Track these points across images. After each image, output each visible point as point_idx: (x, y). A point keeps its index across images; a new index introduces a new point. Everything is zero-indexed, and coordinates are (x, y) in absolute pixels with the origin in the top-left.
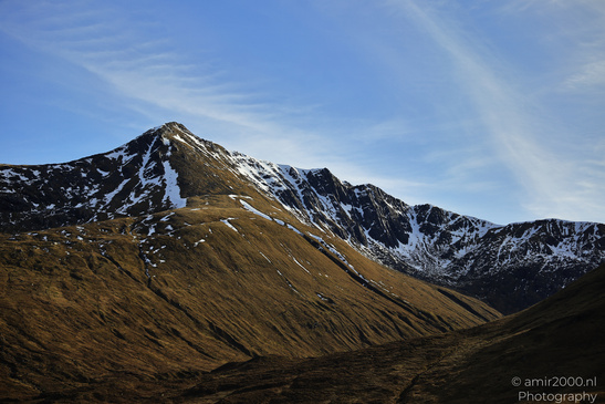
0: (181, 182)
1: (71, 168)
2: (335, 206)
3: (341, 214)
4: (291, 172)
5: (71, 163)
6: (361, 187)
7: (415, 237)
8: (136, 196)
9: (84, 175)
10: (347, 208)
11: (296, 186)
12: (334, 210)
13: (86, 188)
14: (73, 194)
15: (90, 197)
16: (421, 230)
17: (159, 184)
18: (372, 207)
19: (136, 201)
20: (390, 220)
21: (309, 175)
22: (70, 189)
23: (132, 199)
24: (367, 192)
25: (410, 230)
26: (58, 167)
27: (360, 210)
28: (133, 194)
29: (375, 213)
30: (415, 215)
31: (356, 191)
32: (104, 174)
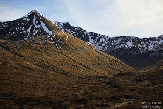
0: (47, 26)
1: (15, 23)
2: (72, 32)
3: (73, 34)
4: (59, 23)
5: (14, 21)
6: (76, 27)
7: (91, 40)
8: (36, 30)
9: (19, 24)
10: (74, 33)
11: (61, 27)
12: (71, 33)
13: (21, 28)
14: (18, 30)
15: (23, 30)
16: (92, 39)
17: (41, 27)
18: (80, 33)
19: (37, 31)
20: (85, 36)
21: (63, 24)
22: (16, 28)
23: (35, 31)
24: (78, 28)
25: (89, 39)
26: (11, 22)
27: (77, 33)
28: (35, 30)
29: (81, 34)
30: (90, 35)
31: (75, 28)
32: (24, 24)
